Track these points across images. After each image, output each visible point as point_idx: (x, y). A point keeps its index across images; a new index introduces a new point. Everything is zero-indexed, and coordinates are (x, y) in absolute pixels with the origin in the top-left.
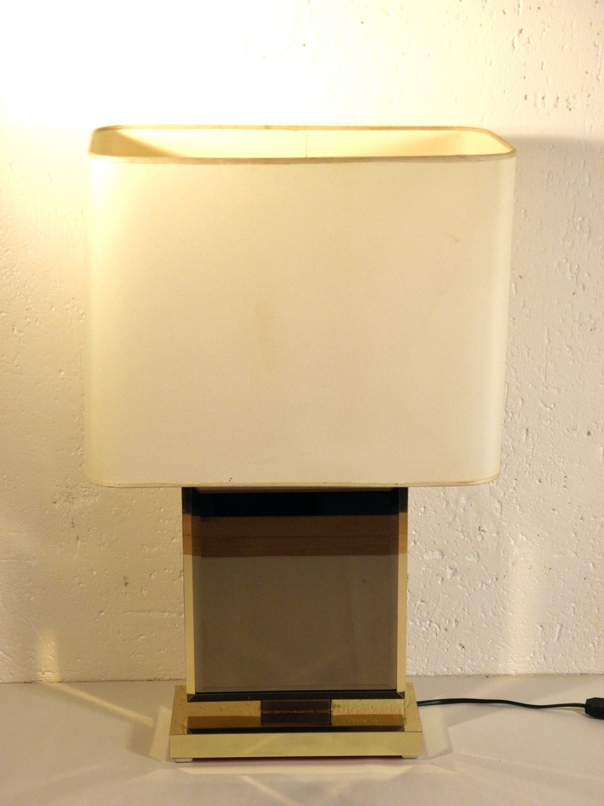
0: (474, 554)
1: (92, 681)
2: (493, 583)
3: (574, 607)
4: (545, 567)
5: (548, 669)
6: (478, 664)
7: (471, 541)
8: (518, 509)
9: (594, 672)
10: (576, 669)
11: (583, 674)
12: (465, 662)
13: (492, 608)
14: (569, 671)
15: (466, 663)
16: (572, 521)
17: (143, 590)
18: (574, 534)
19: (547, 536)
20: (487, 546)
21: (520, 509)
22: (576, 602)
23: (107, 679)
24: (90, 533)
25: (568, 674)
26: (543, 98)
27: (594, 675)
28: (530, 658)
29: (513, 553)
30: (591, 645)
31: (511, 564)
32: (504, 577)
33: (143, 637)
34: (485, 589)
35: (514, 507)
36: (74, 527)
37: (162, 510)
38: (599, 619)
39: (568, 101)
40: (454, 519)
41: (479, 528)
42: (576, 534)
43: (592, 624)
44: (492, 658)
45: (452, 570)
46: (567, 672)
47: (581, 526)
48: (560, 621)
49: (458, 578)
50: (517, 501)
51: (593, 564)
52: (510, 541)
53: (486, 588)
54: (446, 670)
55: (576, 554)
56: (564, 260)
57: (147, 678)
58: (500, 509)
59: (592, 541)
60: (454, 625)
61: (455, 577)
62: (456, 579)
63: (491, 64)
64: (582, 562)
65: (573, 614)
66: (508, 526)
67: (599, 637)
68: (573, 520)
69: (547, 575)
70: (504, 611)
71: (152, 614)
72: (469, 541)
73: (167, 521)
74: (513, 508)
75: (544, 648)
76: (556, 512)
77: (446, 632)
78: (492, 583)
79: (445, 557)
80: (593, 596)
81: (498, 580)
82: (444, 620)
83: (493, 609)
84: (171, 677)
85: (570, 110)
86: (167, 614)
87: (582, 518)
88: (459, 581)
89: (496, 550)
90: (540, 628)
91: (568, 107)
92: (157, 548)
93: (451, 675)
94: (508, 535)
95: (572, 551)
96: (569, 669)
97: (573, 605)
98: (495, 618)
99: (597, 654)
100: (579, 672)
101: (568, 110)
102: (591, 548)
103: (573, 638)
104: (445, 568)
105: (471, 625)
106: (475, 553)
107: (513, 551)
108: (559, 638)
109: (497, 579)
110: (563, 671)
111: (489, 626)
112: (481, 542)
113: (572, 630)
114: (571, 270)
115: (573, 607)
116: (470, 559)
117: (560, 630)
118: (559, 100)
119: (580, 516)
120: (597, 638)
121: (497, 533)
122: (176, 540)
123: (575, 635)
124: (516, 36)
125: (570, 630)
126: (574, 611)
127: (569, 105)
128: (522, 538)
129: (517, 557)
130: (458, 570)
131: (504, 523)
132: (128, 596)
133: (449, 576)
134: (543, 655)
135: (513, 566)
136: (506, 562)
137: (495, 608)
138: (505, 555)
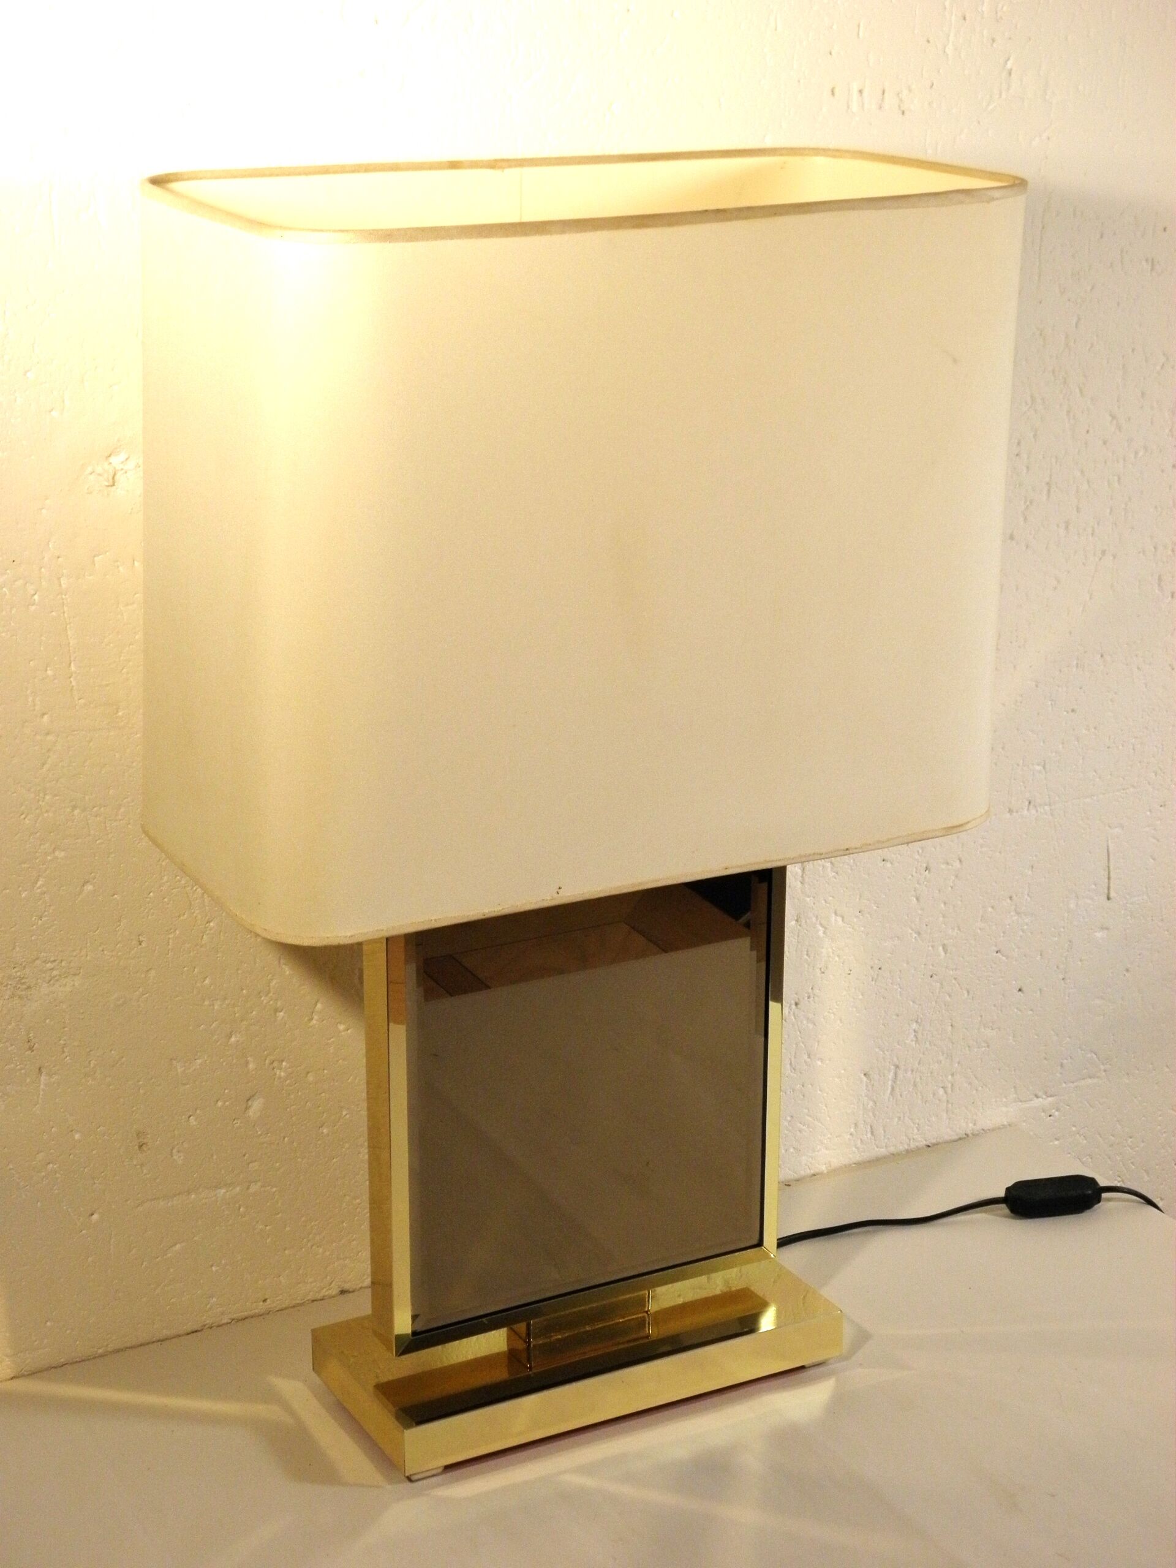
1: (78, 1359)
2: (792, 1013)
3: (917, 1029)
4: (872, 968)
5: (877, 1149)
8: (829, 869)
9: (947, 1138)
10: (920, 1139)
11: (930, 1145)
13: (790, 1059)
14: (909, 1145)
16: (912, 876)
17: (174, 1151)
18: (915, 899)
19: (876, 911)
21: (832, 868)
22: (919, 1021)
23: (109, 1349)
24: (65, 1055)
25: (907, 1151)
26: (861, 92)
27: (947, 1142)
28: (849, 1136)
29: (823, 950)
30: (941, 1092)
31: (820, 972)
32: (809, 997)
33: (178, 1246)
35: (823, 866)
36: (31, 1049)
37: (207, 981)
38: (953, 1043)
39: (900, 95)
42: (918, 899)
43: (943, 1054)
44: (792, 1150)
46: (906, 1147)
47: (925, 883)
48: (895, 1060)
51: (944, 947)
52: (818, 931)
55: (919, 933)
57: (189, 1327)
58: (801, 875)
59: (942, 905)
64: (928, 946)
65: (914, 1043)
66: (814, 904)
67: (952, 1075)
68: (914, 874)
69: (876, 981)
70: (809, 1060)
71: (193, 1196)
73: (219, 1002)
74: (821, 869)
75: (870, 1114)
76: (888, 865)
78: (789, 1012)
80: (945, 1005)
81: (799, 1006)
83: (793, 1059)
84: (235, 1316)
85: (903, 113)
86: (223, 1191)
87: (927, 869)
89: (796, 951)
90: (865, 1079)
91: (899, 106)
92: (199, 1061)
94: (814, 919)
95: (913, 930)
96: (910, 1140)
97: (914, 1026)
98: (795, 1075)
99: (950, 1105)
100: (925, 1143)
101: (900, 113)
102: (941, 919)
103: (915, 1085)
107: (823, 948)
108: (893, 1089)
109: (796, 1004)
110: (901, 1147)
111: (785, 1093)
113: (912, 1071)
115: (915, 1031)
117: (896, 1074)
118: (886, 95)
119: (925, 865)
120: (950, 1077)
121: (797, 921)
122: (236, 1037)
123: (918, 1080)
125: (910, 1072)
126: (915, 1036)
127: (902, 105)
128: (836, 920)
129: (829, 957)
131: (808, 899)
132: (145, 1171)
134: (869, 1127)
135: (823, 975)
136: (811, 970)
137: (795, 1057)
138: (809, 957)
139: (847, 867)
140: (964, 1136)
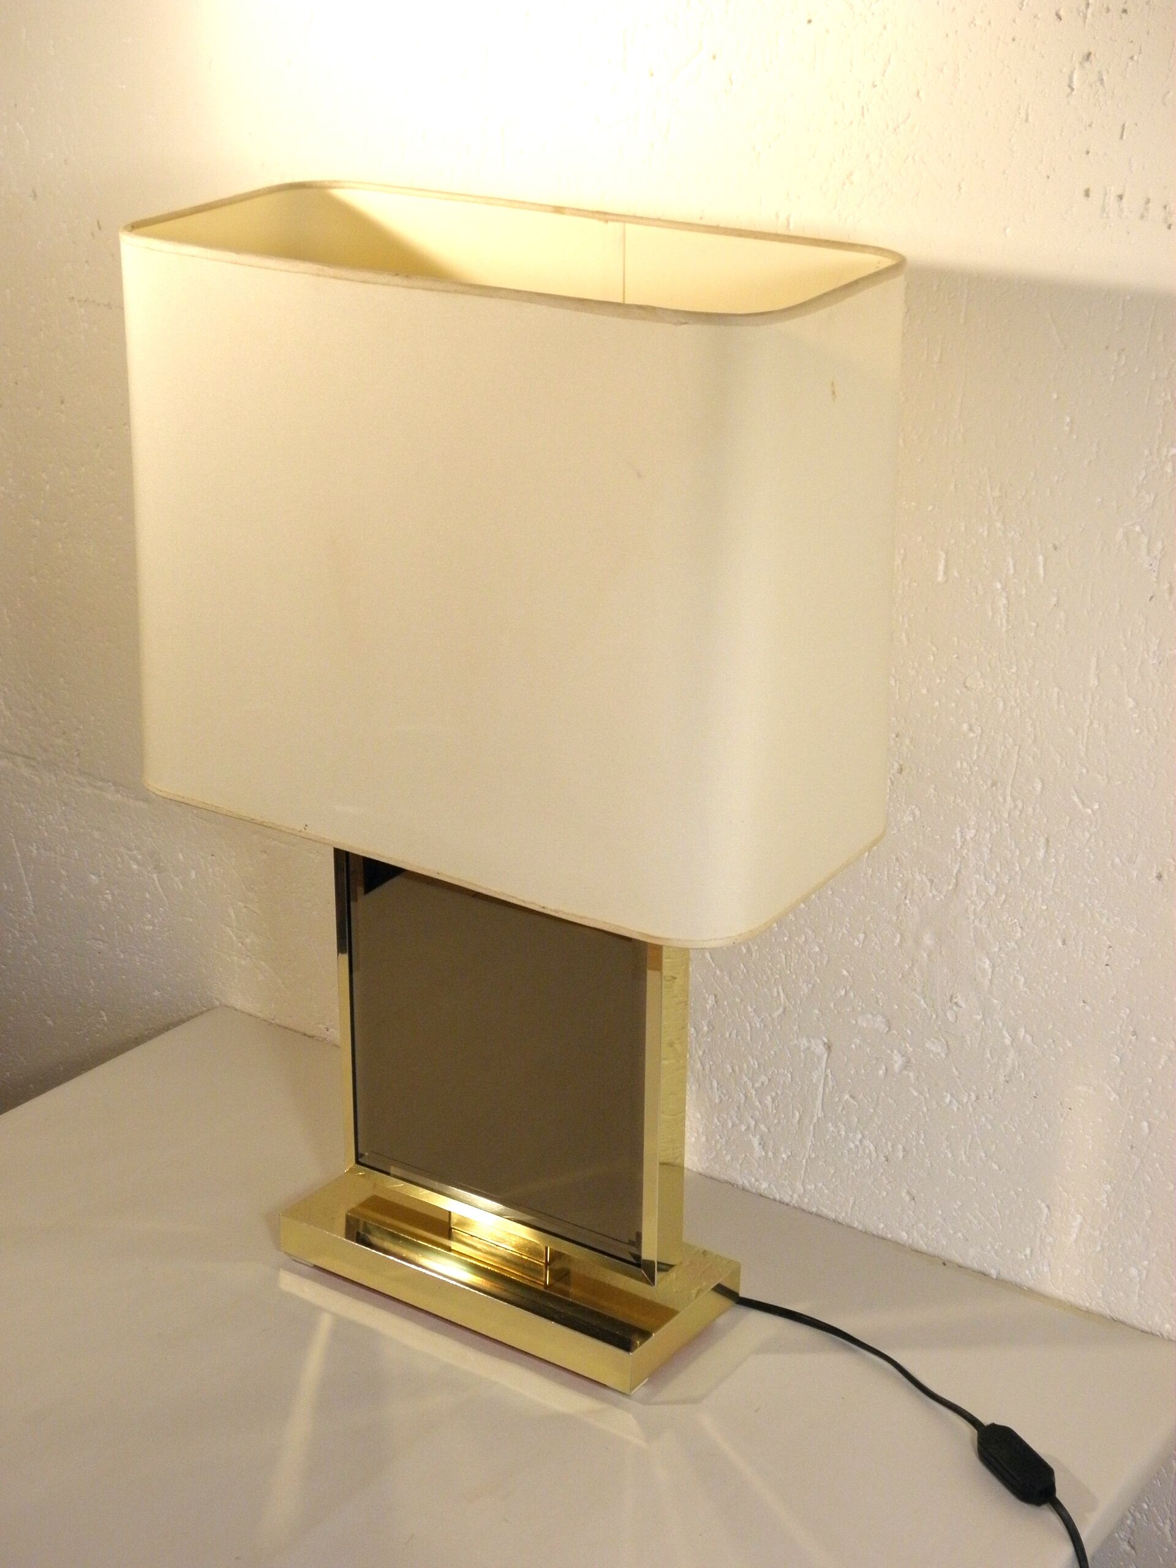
0: (941, 1040)
2: (970, 1103)
3: (1109, 1193)
4: (1061, 1103)
5: (1053, 1288)
6: (936, 1236)
7: (937, 1016)
8: (1022, 983)
9: (1135, 1323)
10: (1103, 1306)
11: (1115, 1319)
12: (913, 1225)
13: (965, 1147)
14: (1090, 1304)
15: (915, 1227)
16: (1116, 1033)
18: (1118, 1059)
19: (1069, 1048)
20: (962, 1033)
21: (1025, 983)
22: (1113, 1185)
25: (1088, 1310)
26: (1121, 197)
28: (1023, 1257)
29: (1008, 1059)
31: (1004, 1079)
32: (990, 1098)
34: (955, 1109)
35: (1015, 978)
39: (1168, 208)
40: (911, 969)
41: (951, 997)
42: (1121, 1060)
43: (1138, 1234)
44: (960, 1235)
45: (904, 1059)
47: (1130, 1047)
48: (1082, 1210)
49: (911, 1074)
50: (1021, 967)
51: (1149, 1124)
52: (1003, 1037)
53: (958, 1109)
54: (883, 1228)
55: (1120, 1096)
56: (1138, 529)
58: (990, 974)
59: (1150, 1080)
60: (900, 1155)
61: (906, 1072)
62: (908, 1076)
63: (1027, 120)
64: (1129, 1114)
65: (1105, 1204)
66: (1002, 1008)
67: (1149, 1262)
68: (1118, 1031)
69: (1064, 1119)
70: (985, 1158)
72: (934, 1016)
74: (1012, 978)
75: (1049, 1249)
76: (1088, 1008)
77: (886, 1162)
78: (968, 1102)
79: (894, 1032)
80: (1144, 1184)
81: (978, 1101)
82: (884, 1141)
83: (968, 1148)
85: (1169, 227)
87: (1134, 1033)
88: (913, 1081)
89: (979, 1046)
90: (1046, 1210)
91: (1165, 220)
93: (890, 1240)
94: (1001, 1024)
95: (1112, 1088)
96: (1092, 1300)
98: (969, 1165)
99: (1143, 1292)
100: (1109, 1313)
101: (1166, 226)
102: (1147, 1093)
103: (1102, 1248)
104: (892, 1052)
105: (927, 1163)
106: (943, 1040)
107: (1007, 1056)
108: (1076, 1238)
109: (977, 1098)
110: (1081, 1302)
111: (958, 1177)
112: (952, 1023)
113: (1101, 1232)
114: (1149, 552)
115: (1106, 1193)
116: (933, 1048)
117: (1081, 1225)
118: (1150, 205)
119: (1131, 1029)
120: (1146, 1263)
121: (983, 1016)
123: (1106, 1244)
124: (1077, 65)
125: (1098, 1232)
126: (1107, 1198)
127: (1168, 218)
128: (1024, 1036)
129: (1014, 1069)
130: (913, 1060)
131: (995, 1001)
133: (896, 1067)
134: (1046, 1260)
135: (1006, 1083)
136: (993, 1072)
137: (970, 1148)
138: (993, 1058)
139: (1040, 988)
140: (1158, 1333)
